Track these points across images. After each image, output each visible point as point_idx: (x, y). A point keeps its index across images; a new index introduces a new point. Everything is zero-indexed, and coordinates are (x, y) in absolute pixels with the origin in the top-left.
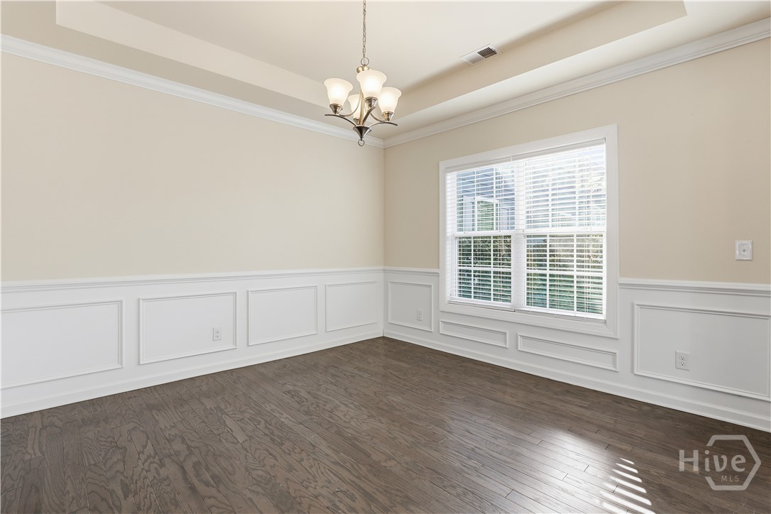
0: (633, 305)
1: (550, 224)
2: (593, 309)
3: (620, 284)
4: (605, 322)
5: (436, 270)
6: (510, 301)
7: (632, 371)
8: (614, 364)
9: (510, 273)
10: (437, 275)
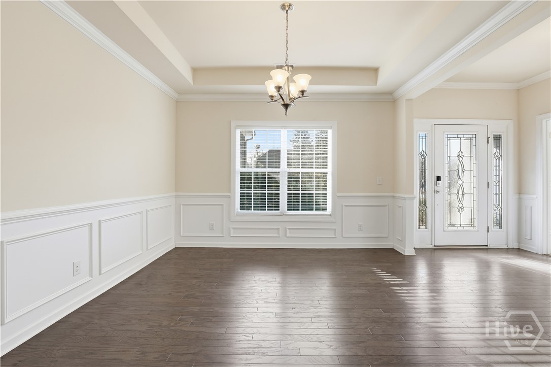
0: (342, 206)
1: (300, 166)
2: (325, 210)
3: (338, 196)
4: (330, 215)
5: (228, 194)
6: (279, 210)
7: (342, 236)
8: (335, 234)
9: (279, 194)
10: (229, 197)
